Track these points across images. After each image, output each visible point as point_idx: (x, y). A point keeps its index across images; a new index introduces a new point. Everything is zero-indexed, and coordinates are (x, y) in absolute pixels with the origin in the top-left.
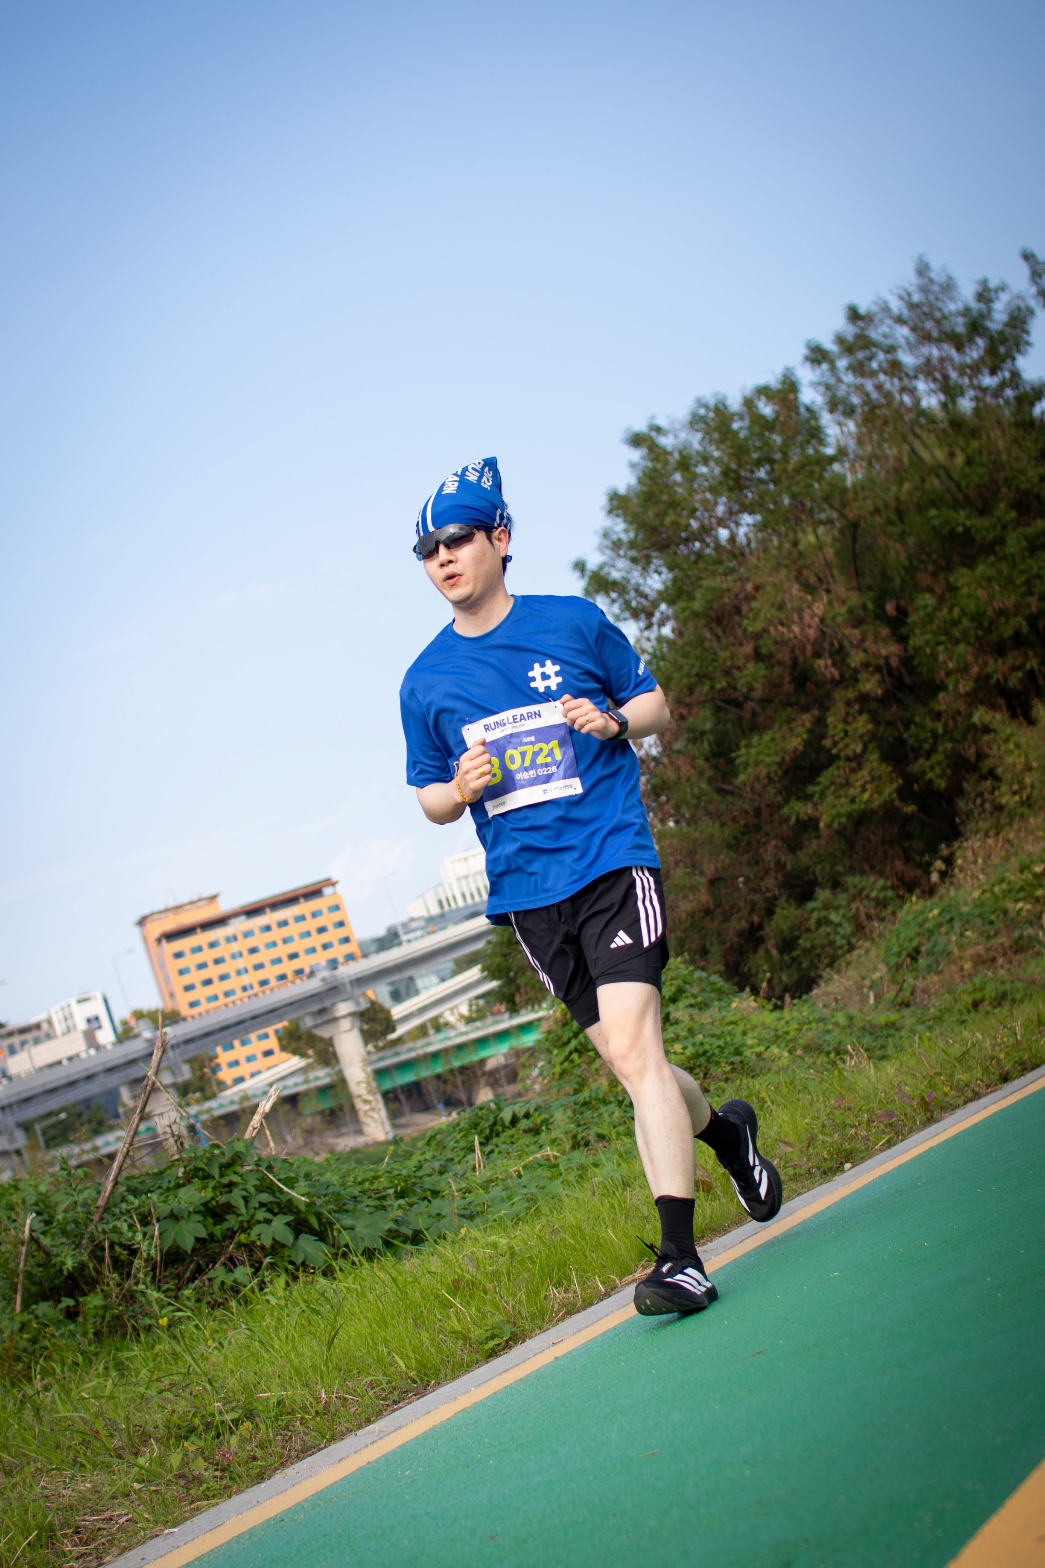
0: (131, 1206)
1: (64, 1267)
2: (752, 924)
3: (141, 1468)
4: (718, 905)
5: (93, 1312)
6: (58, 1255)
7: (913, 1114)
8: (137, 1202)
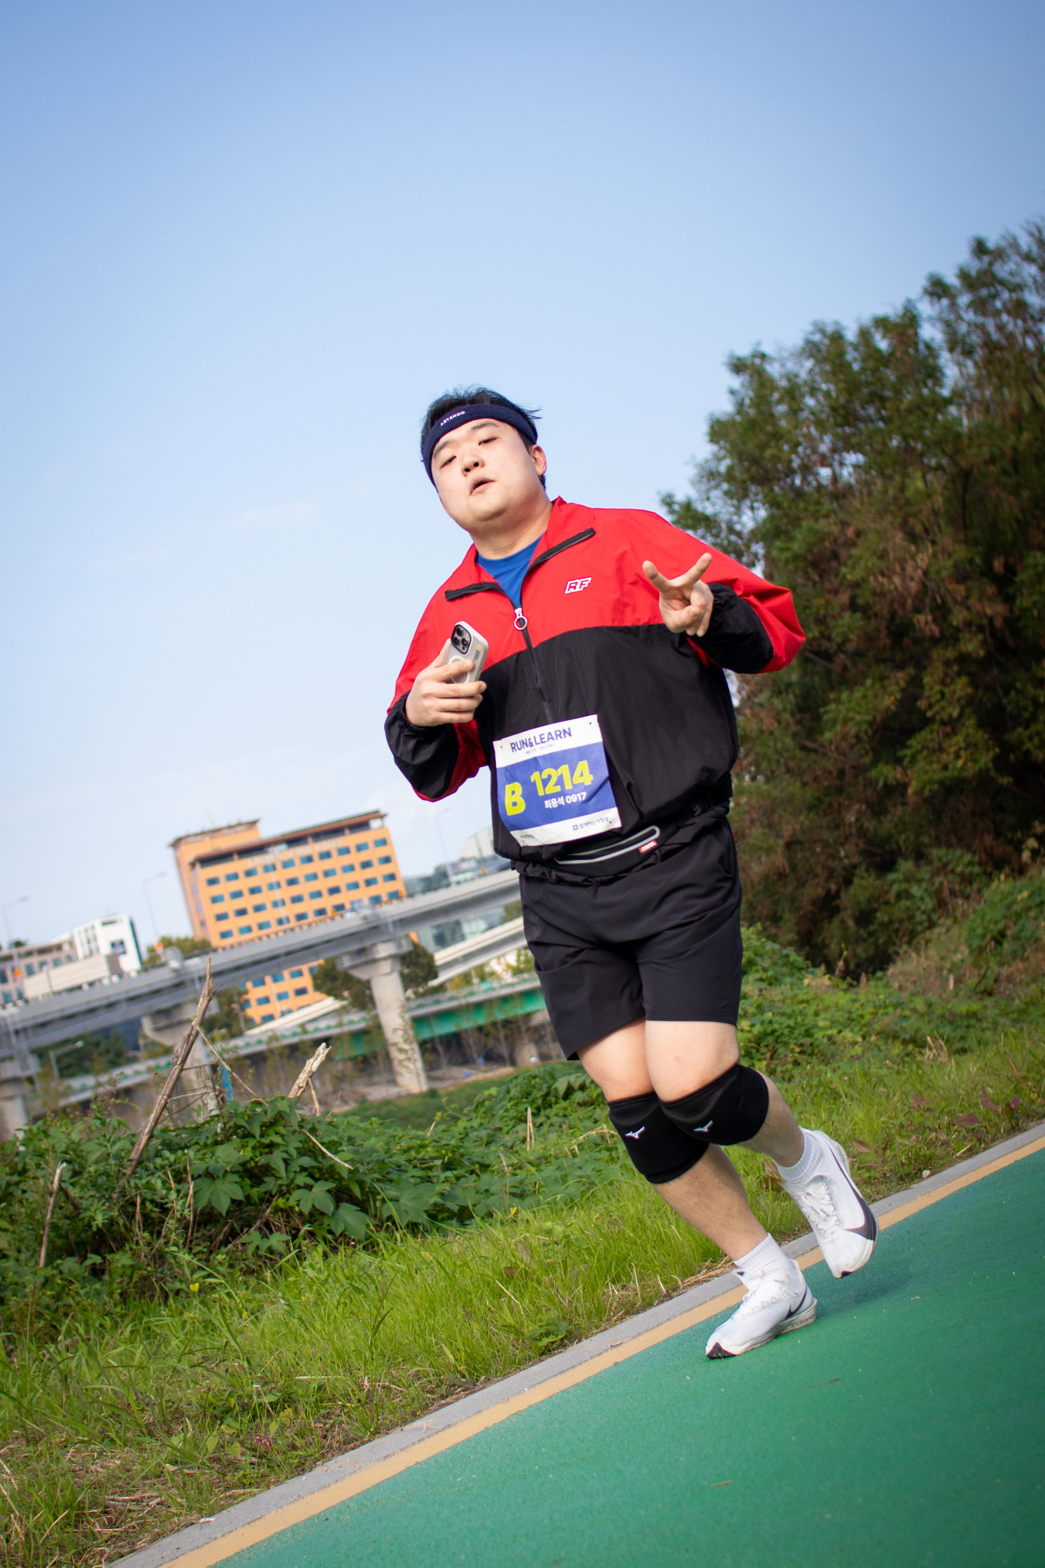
0: (166, 1162)
1: (94, 1223)
2: (828, 891)
3: (174, 1448)
4: (793, 868)
5: (120, 1271)
6: (86, 1210)
7: (997, 1120)
8: (172, 1158)
